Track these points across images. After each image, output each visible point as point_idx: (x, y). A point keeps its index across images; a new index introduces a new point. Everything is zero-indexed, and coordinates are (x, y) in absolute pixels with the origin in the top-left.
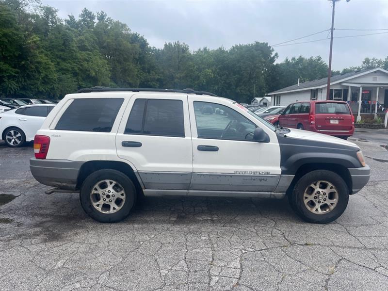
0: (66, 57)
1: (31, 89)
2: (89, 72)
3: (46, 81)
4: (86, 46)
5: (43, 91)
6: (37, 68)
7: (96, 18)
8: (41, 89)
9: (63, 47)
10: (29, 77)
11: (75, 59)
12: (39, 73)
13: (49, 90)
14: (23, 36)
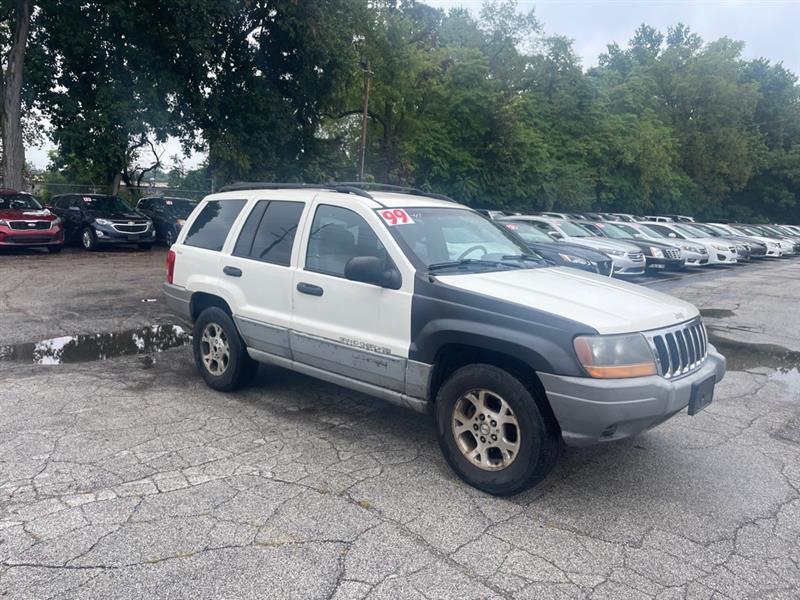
0: (579, 130)
1: (500, 192)
2: (621, 157)
3: (530, 177)
4: (627, 103)
5: (522, 195)
6: (515, 154)
7: (665, 39)
8: (520, 192)
9: (577, 112)
10: (500, 171)
11: (598, 132)
12: (518, 163)
13: (533, 194)
14: (494, 100)
